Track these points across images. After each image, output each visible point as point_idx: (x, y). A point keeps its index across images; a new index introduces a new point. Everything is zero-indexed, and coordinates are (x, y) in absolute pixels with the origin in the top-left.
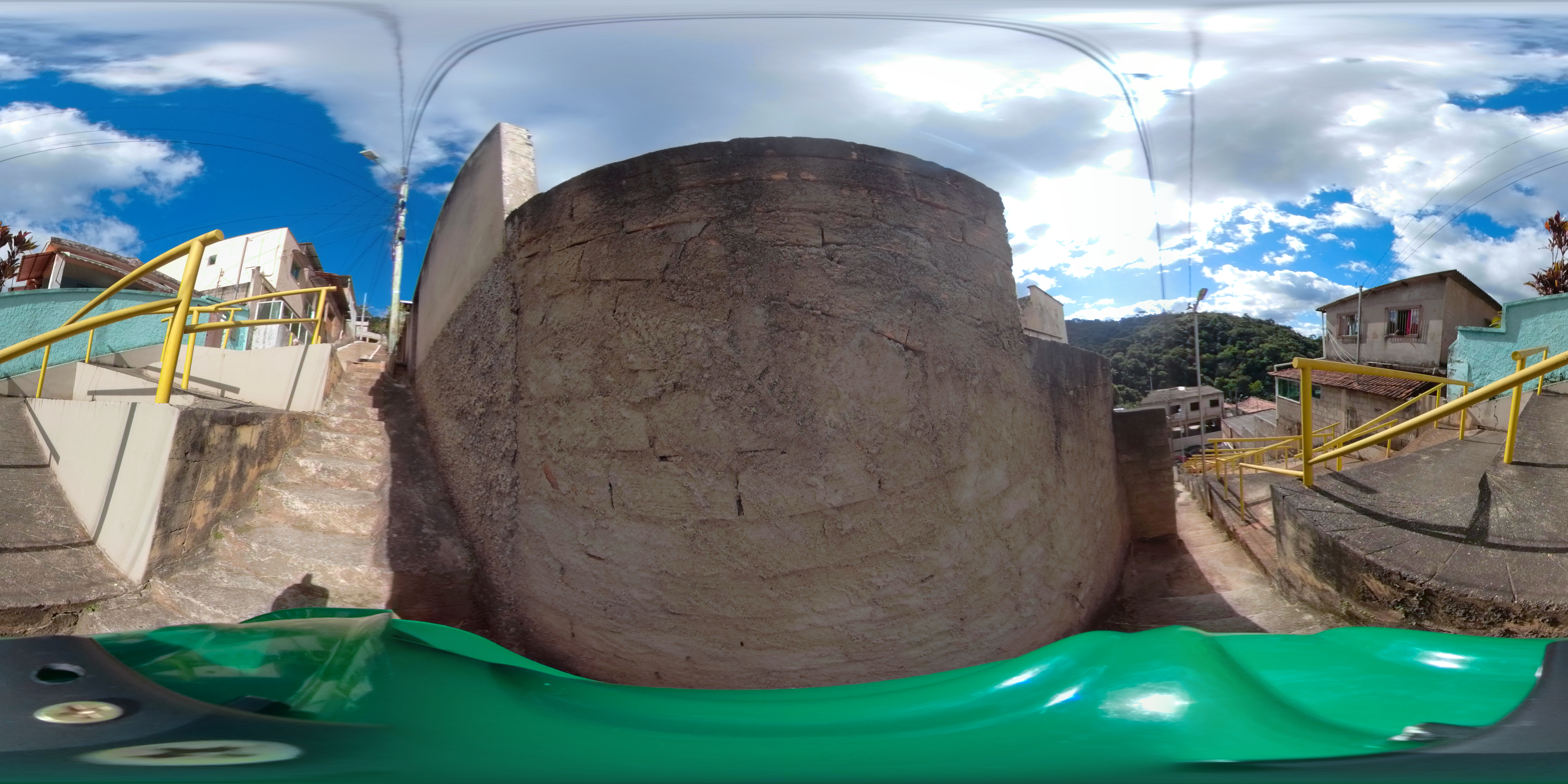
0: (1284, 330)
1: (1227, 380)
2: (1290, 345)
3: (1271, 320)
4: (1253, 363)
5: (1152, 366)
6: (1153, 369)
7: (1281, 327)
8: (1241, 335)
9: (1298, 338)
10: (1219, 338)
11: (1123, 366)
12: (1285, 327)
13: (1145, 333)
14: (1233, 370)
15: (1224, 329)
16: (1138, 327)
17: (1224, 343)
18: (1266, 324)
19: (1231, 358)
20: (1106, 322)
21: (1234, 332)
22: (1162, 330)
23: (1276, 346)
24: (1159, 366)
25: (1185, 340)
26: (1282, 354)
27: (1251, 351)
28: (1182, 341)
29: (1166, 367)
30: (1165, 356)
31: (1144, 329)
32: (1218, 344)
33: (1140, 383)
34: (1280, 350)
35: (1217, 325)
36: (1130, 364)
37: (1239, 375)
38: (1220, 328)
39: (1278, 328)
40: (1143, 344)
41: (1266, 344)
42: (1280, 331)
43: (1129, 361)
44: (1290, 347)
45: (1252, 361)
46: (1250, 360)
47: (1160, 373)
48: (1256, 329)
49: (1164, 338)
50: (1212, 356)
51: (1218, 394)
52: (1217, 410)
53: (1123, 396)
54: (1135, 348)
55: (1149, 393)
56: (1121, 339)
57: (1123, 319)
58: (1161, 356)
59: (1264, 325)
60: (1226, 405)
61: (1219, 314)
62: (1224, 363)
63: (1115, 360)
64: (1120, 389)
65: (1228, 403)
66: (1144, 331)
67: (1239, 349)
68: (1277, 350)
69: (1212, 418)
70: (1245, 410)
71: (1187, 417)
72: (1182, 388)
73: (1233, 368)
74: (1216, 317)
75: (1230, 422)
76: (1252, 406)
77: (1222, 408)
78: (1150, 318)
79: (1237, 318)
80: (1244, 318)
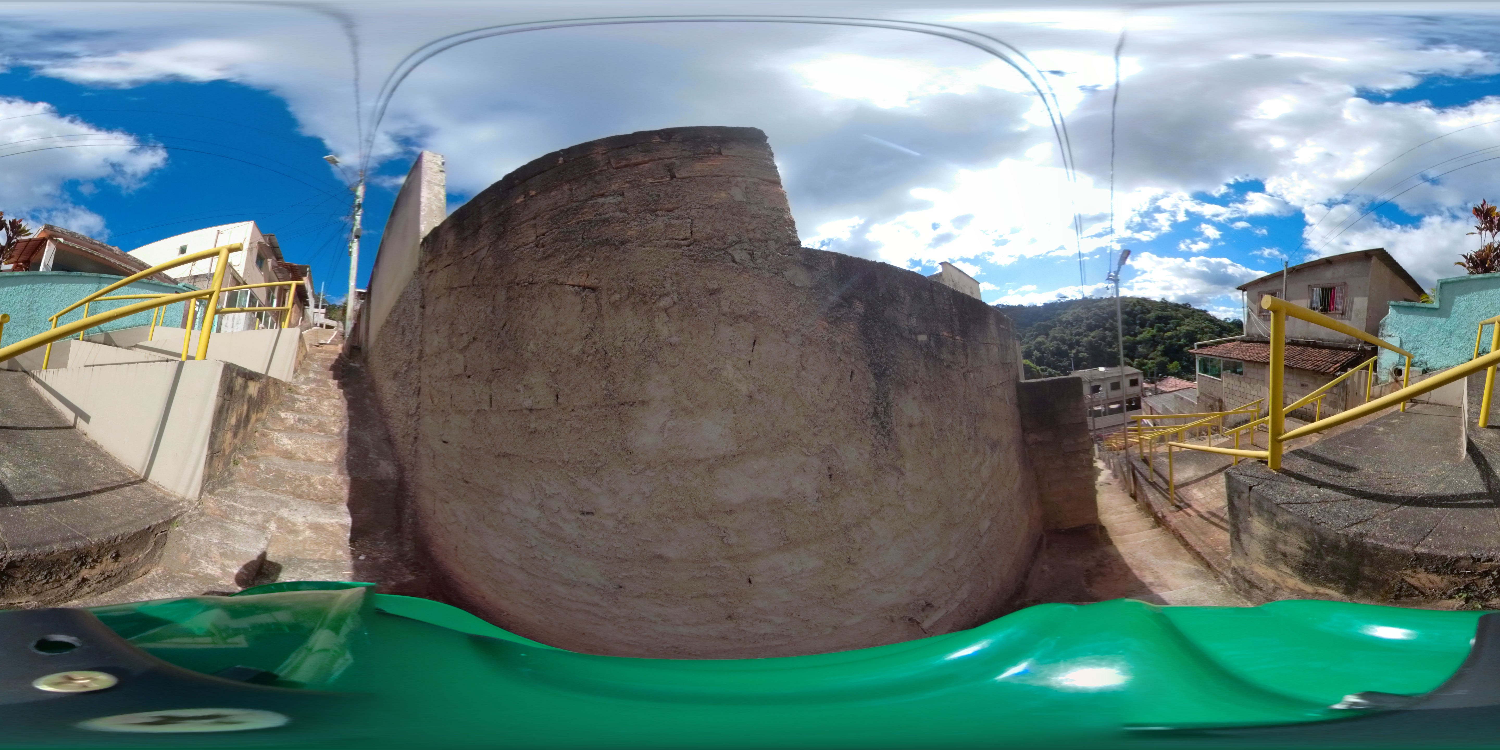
0: (1200, 313)
1: (1146, 361)
2: (1206, 327)
3: (1187, 304)
4: (1171, 345)
5: (1074, 348)
6: (1074, 351)
7: (1198, 310)
8: (1159, 319)
9: (1213, 320)
10: (1138, 322)
11: (1045, 348)
12: (1201, 311)
13: (1067, 317)
14: (1152, 352)
15: (1143, 313)
16: (1059, 311)
17: (1143, 326)
18: (1182, 307)
19: (1151, 340)
20: (1029, 307)
21: (1152, 315)
22: (1082, 314)
23: (1192, 329)
24: (1080, 348)
25: (1104, 324)
26: (1199, 336)
27: (1169, 334)
28: (1101, 324)
29: (1087, 349)
30: (1086, 339)
31: (1066, 313)
32: (1138, 327)
33: (1062, 364)
34: (1196, 332)
35: (1136, 309)
36: (1052, 346)
37: (1157, 356)
38: (1139, 312)
39: (1195, 311)
40: (1064, 327)
41: (1183, 327)
42: (1196, 314)
43: (1052, 344)
44: (1206, 329)
45: (1169, 343)
46: (1168, 341)
47: (1081, 355)
48: (1173, 313)
49: (1085, 321)
50: (1132, 338)
51: (1137, 374)
52: (1136, 389)
54: (1057, 332)
56: (1043, 323)
57: (1045, 304)
58: (1082, 339)
59: (1181, 309)
60: (1145, 385)
61: (1138, 298)
62: (1144, 345)
63: (1037, 343)
64: (1042, 370)
65: (1147, 383)
66: (1065, 315)
67: (1158, 331)
68: (1194, 332)
69: (1133, 397)
70: (1164, 389)
71: (1107, 397)
72: (1102, 369)
73: (1152, 349)
74: (1135, 301)
75: (1150, 401)
76: (1170, 385)
77: (1142, 386)
78: (1071, 302)
79: (1155, 302)
80: (1162, 302)
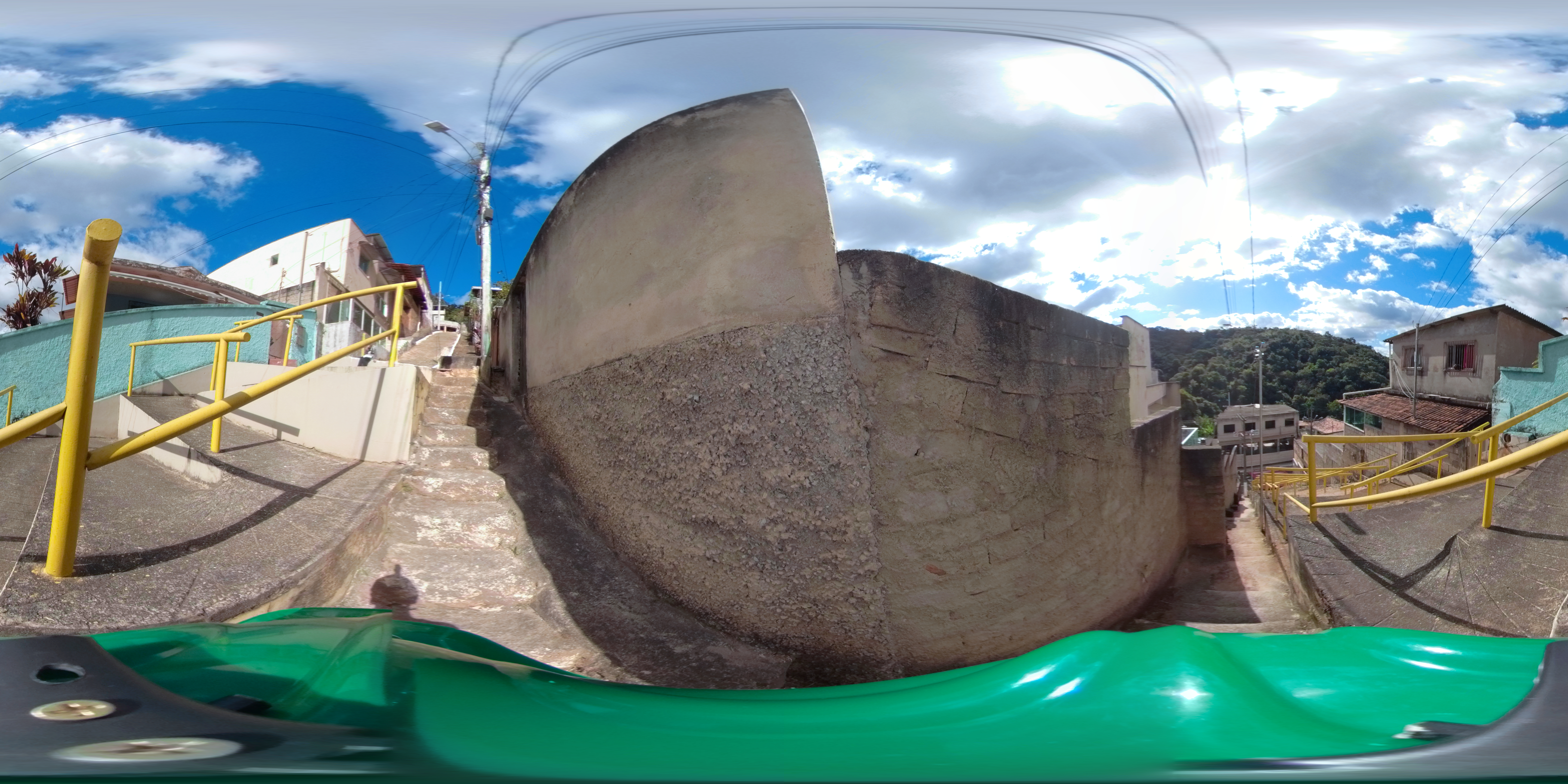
0: (1365, 349)
1: (1305, 398)
2: (1370, 365)
3: (1352, 339)
4: (1332, 382)
5: (1232, 380)
6: (1232, 383)
7: (1363, 346)
8: (1322, 354)
10: (1300, 356)
11: (1203, 378)
12: (1366, 347)
13: (1228, 346)
14: (1312, 389)
15: (1305, 346)
16: (1221, 339)
17: (1304, 360)
18: (1347, 342)
19: (1312, 376)
20: (1191, 332)
21: (1314, 350)
22: (1245, 344)
23: (1356, 366)
24: (1239, 380)
26: (1362, 374)
27: (1331, 370)
29: (1246, 382)
30: (1246, 371)
31: (1227, 342)
32: (1299, 362)
33: (1219, 396)
35: (1298, 342)
36: (1210, 376)
37: (1318, 393)
38: (1302, 345)
39: (1359, 347)
40: (1225, 357)
41: (1346, 363)
42: (1360, 350)
43: (1210, 374)
44: (1370, 367)
45: (1331, 380)
46: (1330, 378)
47: (1239, 388)
48: (1337, 348)
49: (1246, 352)
50: (1292, 373)
51: (1293, 413)
52: (1291, 429)
53: (1201, 408)
54: (1215, 361)
55: (1226, 408)
56: (1203, 351)
57: (1207, 330)
58: (1242, 371)
59: (1345, 344)
60: (1301, 423)
61: (1301, 331)
62: (1304, 381)
63: (1195, 371)
64: (1198, 401)
65: (1304, 421)
66: (1226, 344)
67: (1319, 367)
68: (1357, 370)
69: (1287, 436)
70: (1320, 430)
71: (1262, 435)
72: (1257, 406)
73: (1312, 386)
74: (1298, 334)
76: (1327, 426)
77: (1297, 426)
78: (1234, 332)
79: (1319, 335)
80: (1325, 336)
